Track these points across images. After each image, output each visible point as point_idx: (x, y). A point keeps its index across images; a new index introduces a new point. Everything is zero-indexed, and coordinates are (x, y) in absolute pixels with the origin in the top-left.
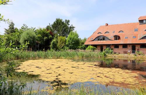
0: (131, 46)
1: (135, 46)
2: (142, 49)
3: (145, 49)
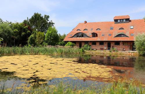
0: (107, 43)
1: (110, 43)
2: (116, 46)
3: (118, 46)
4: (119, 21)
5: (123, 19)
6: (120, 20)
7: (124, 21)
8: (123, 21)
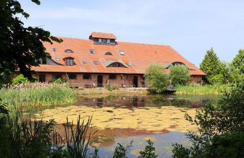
0: (96, 76)
1: (102, 77)
2: (111, 80)
3: (114, 81)
4: (100, 41)
5: (106, 39)
6: (102, 39)
7: (108, 41)
8: (106, 41)
